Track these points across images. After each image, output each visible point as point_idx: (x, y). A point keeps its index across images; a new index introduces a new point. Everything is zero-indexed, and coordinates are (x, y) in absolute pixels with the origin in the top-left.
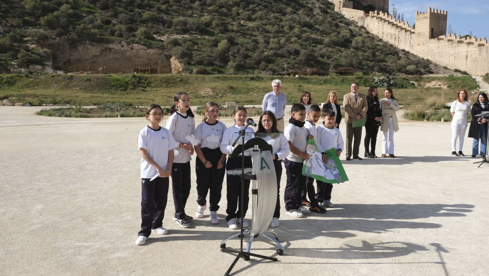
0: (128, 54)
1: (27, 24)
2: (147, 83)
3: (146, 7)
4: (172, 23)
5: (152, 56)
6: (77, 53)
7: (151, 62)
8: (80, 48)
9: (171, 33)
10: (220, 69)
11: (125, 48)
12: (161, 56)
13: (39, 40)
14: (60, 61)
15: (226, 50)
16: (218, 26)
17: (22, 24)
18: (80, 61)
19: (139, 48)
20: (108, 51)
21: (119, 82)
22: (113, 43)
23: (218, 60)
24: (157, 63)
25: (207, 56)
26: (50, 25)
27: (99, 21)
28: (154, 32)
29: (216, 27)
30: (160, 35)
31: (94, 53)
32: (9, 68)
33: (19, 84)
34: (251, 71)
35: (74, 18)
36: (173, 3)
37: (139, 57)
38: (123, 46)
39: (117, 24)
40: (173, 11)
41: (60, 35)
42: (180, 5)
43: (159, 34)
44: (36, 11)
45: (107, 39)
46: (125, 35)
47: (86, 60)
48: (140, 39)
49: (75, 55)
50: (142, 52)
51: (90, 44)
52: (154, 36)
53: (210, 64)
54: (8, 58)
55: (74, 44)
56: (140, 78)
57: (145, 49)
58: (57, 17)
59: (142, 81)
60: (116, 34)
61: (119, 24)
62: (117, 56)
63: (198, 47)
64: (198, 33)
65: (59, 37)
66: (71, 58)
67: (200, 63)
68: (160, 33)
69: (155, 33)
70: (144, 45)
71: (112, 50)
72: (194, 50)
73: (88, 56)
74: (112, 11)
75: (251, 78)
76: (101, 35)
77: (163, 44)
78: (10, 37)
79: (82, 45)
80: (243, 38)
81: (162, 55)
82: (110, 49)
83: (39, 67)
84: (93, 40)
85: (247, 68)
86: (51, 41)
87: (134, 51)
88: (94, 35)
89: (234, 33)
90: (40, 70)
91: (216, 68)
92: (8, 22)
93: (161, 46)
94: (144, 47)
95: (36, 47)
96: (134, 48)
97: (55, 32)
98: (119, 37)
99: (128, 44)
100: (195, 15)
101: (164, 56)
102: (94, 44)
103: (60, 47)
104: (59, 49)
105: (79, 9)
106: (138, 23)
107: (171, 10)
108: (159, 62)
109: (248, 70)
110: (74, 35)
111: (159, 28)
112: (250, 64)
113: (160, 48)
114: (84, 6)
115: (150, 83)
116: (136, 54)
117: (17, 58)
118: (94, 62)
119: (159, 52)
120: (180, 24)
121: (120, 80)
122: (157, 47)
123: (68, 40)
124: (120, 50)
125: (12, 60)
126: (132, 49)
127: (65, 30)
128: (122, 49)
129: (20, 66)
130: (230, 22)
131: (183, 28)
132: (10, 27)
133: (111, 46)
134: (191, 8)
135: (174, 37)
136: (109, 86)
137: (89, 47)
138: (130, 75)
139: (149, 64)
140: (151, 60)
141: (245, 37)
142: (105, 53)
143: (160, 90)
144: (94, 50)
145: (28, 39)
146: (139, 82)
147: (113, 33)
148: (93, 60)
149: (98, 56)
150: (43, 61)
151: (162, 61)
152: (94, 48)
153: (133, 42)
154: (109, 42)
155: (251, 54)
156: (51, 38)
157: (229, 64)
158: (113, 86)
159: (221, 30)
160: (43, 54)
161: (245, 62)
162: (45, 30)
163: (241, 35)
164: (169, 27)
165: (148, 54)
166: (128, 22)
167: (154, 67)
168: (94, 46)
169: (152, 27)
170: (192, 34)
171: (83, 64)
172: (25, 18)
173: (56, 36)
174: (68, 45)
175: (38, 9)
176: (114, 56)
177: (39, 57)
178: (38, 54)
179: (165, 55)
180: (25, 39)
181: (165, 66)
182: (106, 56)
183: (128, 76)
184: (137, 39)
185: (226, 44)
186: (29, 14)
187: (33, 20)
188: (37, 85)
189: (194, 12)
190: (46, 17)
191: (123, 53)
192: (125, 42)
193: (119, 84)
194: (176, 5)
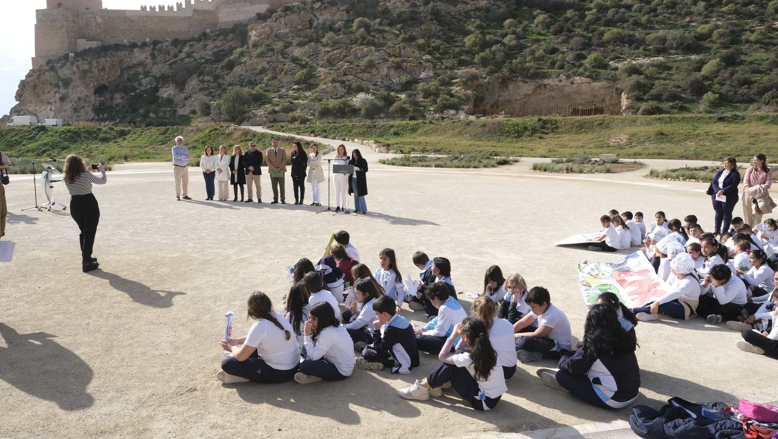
0: (567, 90)
1: (462, 63)
2: (553, 129)
3: (618, 22)
4: (645, 42)
5: (598, 91)
6: (507, 93)
7: (596, 99)
8: (511, 87)
9: (636, 57)
10: (687, 105)
11: (563, 83)
12: (611, 91)
13: (467, 81)
14: (488, 103)
15: (713, 75)
16: (722, 37)
17: (456, 65)
18: (509, 102)
19: (581, 82)
20: (543, 88)
21: (516, 127)
22: (550, 77)
23: (689, 91)
24: (603, 100)
25: (674, 87)
26: (484, 62)
27: (541, 51)
28: (612, 57)
29: (717, 39)
30: (618, 62)
31: (526, 92)
32: (425, 114)
33: (420, 131)
34: (742, 106)
35: (515, 50)
36: (662, 11)
37: (581, 93)
38: (560, 81)
39: (567, 52)
40: (657, 22)
41: (490, 73)
42: (673, 12)
43: (616, 60)
44: (474, 48)
45: (544, 73)
46: (566, 66)
47: (517, 100)
48: (586, 70)
49: (505, 95)
50: (584, 87)
51: (522, 81)
52: (611, 63)
53: (673, 97)
54: (429, 104)
55: (505, 82)
56: (545, 122)
57: (589, 83)
58: (494, 53)
59: (547, 126)
60: (556, 66)
61: (570, 51)
62: (553, 94)
63: (669, 74)
64: (680, 51)
65: (489, 76)
66: (500, 99)
67: (658, 98)
68: (621, 58)
69: (612, 59)
70: (588, 77)
71: (548, 87)
72: (659, 79)
73: (519, 95)
74: (564, 35)
75: (718, 119)
76: (538, 69)
77: (615, 74)
78: (440, 80)
79: (514, 83)
80: (764, 52)
81: (612, 89)
82: (545, 86)
83: (452, 112)
84: (527, 76)
85: (737, 102)
86: (481, 81)
87: (575, 86)
88: (528, 69)
89: (747, 46)
90: (453, 115)
91: (677, 104)
92: (442, 64)
93: (612, 76)
94: (588, 80)
95: (460, 89)
96: (574, 82)
97: (488, 69)
98: (560, 69)
99: (568, 77)
100: (694, 24)
101: (614, 90)
102: (528, 80)
103: (489, 87)
104: (488, 90)
105: (527, 38)
106: (593, 47)
107: (655, 22)
108: (607, 99)
109: (738, 105)
110: (505, 71)
111: (622, 51)
112: (743, 96)
113: (610, 79)
114: (535, 33)
115: (557, 128)
116: (576, 90)
117: (436, 103)
118: (525, 103)
119: (608, 86)
120: (655, 42)
121: (518, 125)
122: (605, 79)
123: (498, 78)
124: (557, 85)
125: (432, 105)
126: (572, 83)
127: (499, 66)
128: (560, 84)
129: (436, 112)
130: (753, 27)
131: (657, 48)
132: (444, 69)
133: (546, 81)
134: (689, 14)
135: (639, 61)
136: (501, 133)
137: (521, 84)
138: (536, 118)
139: (593, 102)
140: (596, 96)
141: (767, 50)
142: (539, 91)
143: (563, 137)
144: (526, 88)
145: (456, 80)
146: (542, 127)
147: (553, 65)
148: (524, 100)
149: (529, 95)
150: (461, 104)
151: (612, 97)
152: (526, 85)
153: (575, 74)
154: (545, 76)
155: (758, 78)
156: (481, 77)
157: (705, 96)
158: (508, 132)
159: (724, 43)
160: (463, 97)
161: (736, 93)
162: (477, 69)
163: (761, 47)
164: (637, 48)
165: (593, 89)
166: (581, 47)
167: (599, 105)
168: (527, 83)
169: (613, 51)
170: (670, 54)
171: (513, 105)
172: (462, 57)
173: (487, 74)
174: (498, 85)
175: (476, 46)
176: (549, 94)
177: (458, 100)
178: (459, 97)
179: (617, 89)
180: (454, 81)
181: (614, 104)
182: (540, 94)
183: (531, 120)
184: (581, 70)
185: (715, 66)
186: (467, 52)
187: (469, 59)
188: (435, 132)
189: (695, 18)
190: (481, 54)
191: (560, 89)
192: (565, 75)
193: (514, 130)
194: (667, 13)
